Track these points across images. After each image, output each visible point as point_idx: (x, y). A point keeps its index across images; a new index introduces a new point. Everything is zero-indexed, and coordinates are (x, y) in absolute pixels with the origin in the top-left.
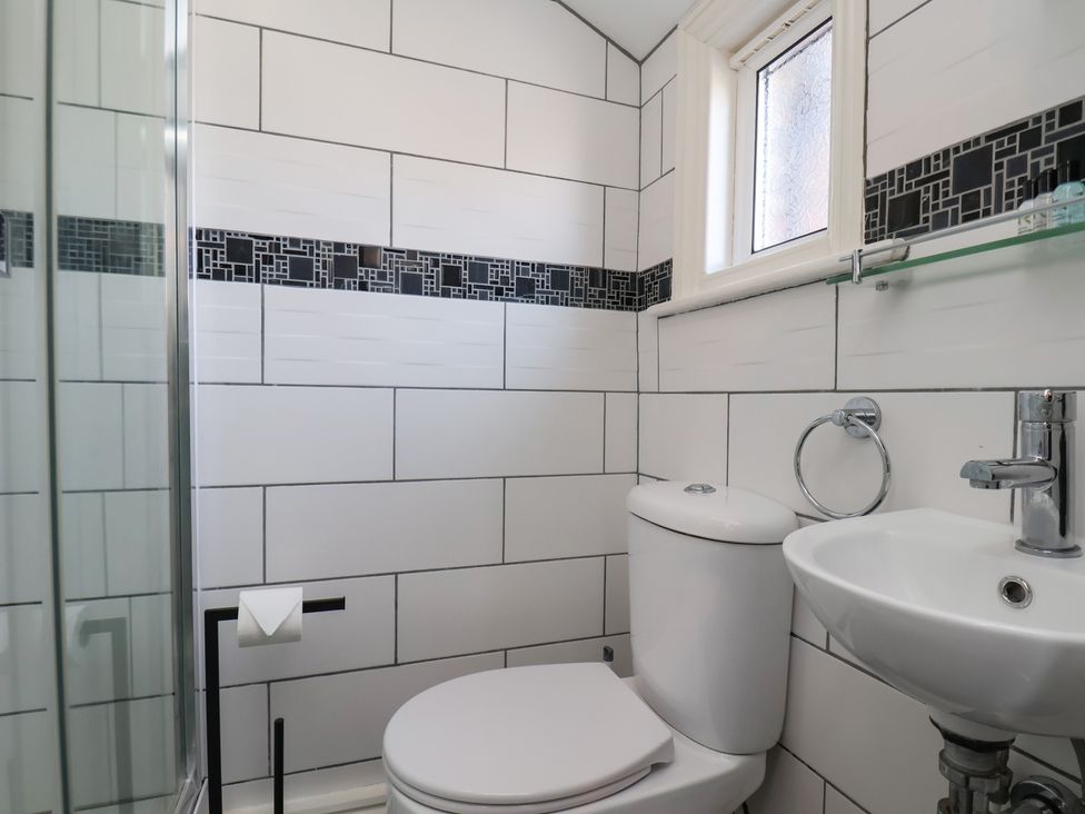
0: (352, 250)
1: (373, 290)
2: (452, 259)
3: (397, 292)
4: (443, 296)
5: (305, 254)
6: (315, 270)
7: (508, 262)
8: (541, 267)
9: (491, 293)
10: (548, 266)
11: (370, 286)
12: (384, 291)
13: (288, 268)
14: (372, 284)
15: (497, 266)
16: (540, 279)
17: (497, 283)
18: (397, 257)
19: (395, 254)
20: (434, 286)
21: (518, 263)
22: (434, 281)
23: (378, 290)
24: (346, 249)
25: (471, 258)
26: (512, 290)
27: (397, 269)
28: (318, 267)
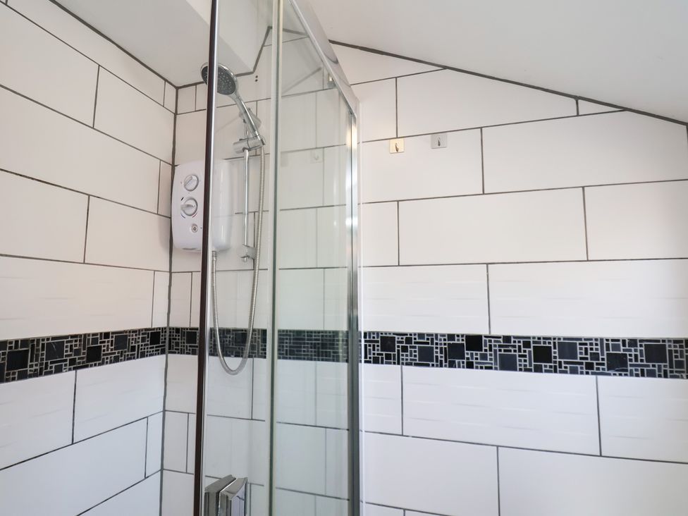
0: (460, 338)
1: (477, 368)
2: (542, 341)
3: (496, 369)
4: (536, 371)
5: (428, 343)
6: (435, 354)
7: (596, 340)
8: (633, 342)
9: (582, 368)
10: (641, 341)
11: (475, 365)
12: (487, 368)
13: (417, 354)
14: (477, 363)
15: (586, 344)
16: (633, 353)
17: (587, 359)
18: (495, 341)
19: (493, 340)
20: (527, 363)
21: (607, 340)
22: (527, 359)
23: (482, 368)
24: (456, 338)
25: (559, 339)
26: (603, 364)
27: (495, 351)
28: (437, 352)
